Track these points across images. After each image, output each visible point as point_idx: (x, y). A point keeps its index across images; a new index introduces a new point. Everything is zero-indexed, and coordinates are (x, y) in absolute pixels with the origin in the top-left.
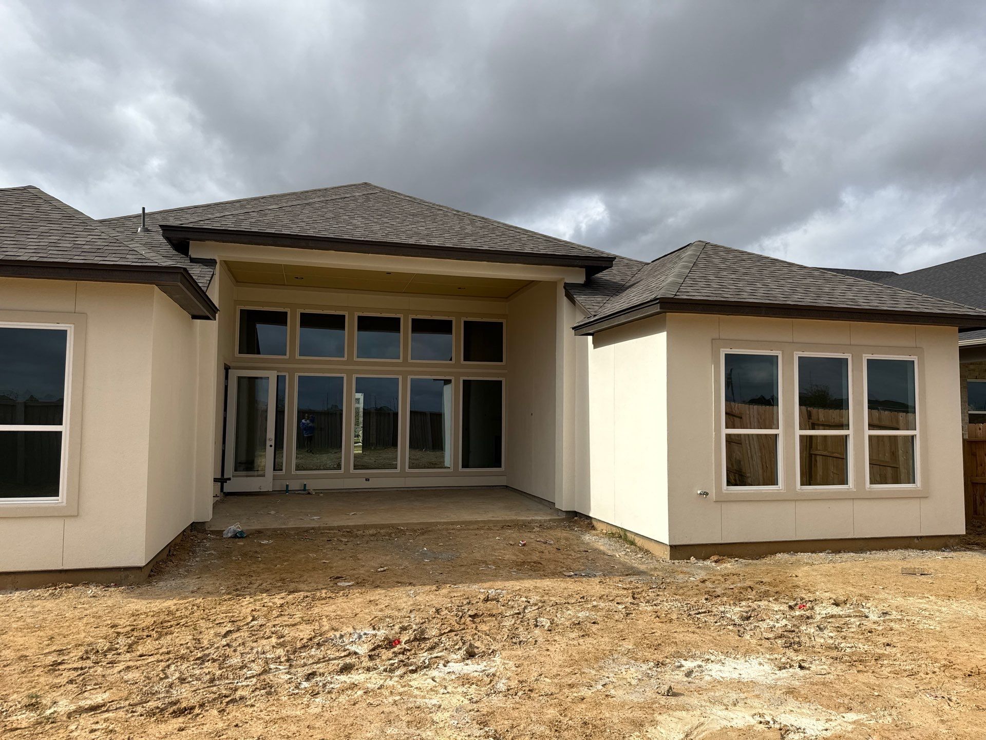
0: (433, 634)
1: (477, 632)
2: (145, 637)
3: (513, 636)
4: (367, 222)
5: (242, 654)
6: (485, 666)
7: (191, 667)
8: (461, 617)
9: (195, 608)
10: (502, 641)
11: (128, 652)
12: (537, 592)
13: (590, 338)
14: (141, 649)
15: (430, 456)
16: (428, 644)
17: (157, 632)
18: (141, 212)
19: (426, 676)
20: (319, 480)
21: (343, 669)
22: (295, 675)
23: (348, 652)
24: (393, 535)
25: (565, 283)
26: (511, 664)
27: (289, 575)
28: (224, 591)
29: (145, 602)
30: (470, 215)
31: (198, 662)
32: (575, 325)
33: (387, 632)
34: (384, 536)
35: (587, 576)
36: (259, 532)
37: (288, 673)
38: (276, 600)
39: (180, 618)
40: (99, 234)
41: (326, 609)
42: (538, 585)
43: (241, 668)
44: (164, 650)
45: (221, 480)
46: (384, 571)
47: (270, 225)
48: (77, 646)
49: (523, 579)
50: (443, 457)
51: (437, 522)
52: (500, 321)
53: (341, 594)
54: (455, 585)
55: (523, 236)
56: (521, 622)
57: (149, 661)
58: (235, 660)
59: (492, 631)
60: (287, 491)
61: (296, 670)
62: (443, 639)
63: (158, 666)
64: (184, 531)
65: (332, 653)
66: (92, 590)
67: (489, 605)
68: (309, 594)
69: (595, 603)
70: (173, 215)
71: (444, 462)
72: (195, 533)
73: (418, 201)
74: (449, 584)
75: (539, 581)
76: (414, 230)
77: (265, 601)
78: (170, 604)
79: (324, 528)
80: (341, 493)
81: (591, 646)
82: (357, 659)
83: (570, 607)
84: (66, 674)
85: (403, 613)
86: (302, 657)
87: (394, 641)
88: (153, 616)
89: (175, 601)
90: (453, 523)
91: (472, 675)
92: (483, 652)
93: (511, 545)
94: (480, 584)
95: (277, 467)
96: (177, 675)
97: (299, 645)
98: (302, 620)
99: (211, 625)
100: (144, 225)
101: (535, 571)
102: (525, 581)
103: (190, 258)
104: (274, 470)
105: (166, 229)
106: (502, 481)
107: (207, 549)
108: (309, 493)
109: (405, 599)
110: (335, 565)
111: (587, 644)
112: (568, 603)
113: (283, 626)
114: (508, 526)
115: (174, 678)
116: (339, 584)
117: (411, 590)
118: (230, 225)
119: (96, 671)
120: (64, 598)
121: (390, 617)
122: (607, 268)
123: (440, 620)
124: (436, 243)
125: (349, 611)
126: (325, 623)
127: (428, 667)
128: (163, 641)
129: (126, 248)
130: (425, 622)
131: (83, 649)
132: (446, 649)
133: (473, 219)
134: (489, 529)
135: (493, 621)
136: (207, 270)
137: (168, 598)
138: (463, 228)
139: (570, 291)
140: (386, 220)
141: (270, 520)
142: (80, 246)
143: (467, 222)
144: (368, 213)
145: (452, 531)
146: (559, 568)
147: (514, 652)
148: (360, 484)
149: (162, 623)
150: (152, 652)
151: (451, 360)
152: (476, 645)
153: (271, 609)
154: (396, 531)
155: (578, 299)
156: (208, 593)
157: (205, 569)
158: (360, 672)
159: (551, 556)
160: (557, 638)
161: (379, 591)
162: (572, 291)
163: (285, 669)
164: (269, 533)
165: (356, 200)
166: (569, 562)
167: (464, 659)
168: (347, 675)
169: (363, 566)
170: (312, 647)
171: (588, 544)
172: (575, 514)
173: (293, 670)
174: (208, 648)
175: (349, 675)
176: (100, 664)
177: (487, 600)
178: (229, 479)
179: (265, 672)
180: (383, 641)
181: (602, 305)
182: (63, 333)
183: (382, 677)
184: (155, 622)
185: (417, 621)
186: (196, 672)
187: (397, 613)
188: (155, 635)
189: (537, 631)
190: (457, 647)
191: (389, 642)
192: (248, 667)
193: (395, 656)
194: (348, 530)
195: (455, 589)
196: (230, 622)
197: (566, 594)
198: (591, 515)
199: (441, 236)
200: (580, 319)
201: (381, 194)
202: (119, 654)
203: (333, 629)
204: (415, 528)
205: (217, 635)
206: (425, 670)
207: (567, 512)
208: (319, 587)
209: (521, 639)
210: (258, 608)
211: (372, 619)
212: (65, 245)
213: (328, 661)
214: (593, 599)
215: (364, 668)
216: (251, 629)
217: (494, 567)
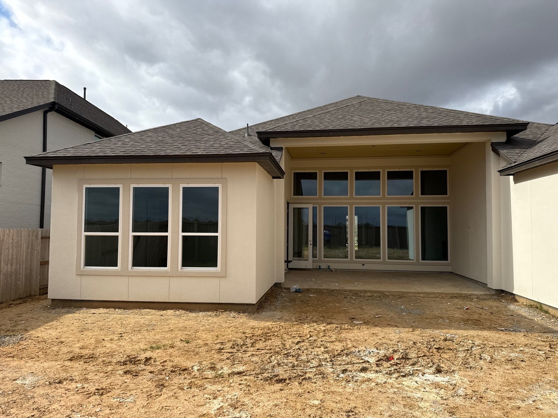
0: (413, 356)
1: (441, 358)
2: (259, 340)
3: (465, 363)
4: (361, 118)
5: (307, 354)
6: (449, 379)
7: (282, 358)
8: (430, 349)
9: (281, 327)
10: (458, 365)
11: (252, 347)
12: (479, 338)
13: (511, 177)
14: (258, 346)
15: (400, 252)
16: (411, 362)
17: (264, 338)
18: (247, 126)
19: (412, 380)
20: (337, 264)
21: (362, 370)
22: (336, 369)
23: (364, 360)
24: (382, 297)
25: (492, 142)
26: (466, 380)
27: (326, 314)
28: (294, 320)
29: (257, 322)
30: (423, 106)
31: (285, 356)
32: (500, 169)
33: (385, 352)
34: (377, 297)
35: (514, 331)
36: (308, 290)
37: (332, 368)
38: (321, 327)
39: (274, 332)
40: (230, 139)
41: (349, 335)
42: (479, 334)
43: (308, 362)
44: (268, 348)
45: (287, 262)
46: (379, 317)
47: (309, 126)
48: (229, 341)
49: (469, 330)
50: (408, 253)
51: (408, 292)
52: (445, 169)
53: (356, 328)
54: (424, 329)
55: (460, 115)
56: (470, 355)
57: (262, 352)
58: (304, 358)
59: (451, 359)
60: (320, 269)
61: (336, 367)
62: (420, 360)
63: (266, 356)
64: (272, 287)
65: (355, 360)
66: (233, 314)
67: (447, 343)
68: (338, 326)
69: (522, 349)
70: (261, 126)
71: (408, 256)
72: (277, 288)
73: (390, 102)
74: (420, 328)
75: (480, 331)
76: (390, 119)
77: (316, 327)
78: (269, 324)
79: (342, 290)
80: (349, 271)
81: (522, 375)
82: (369, 365)
83: (504, 350)
84: (225, 354)
85: (393, 342)
86: (339, 360)
87: (390, 358)
88: (261, 330)
89: (271, 323)
90: (418, 293)
91: (441, 383)
92: (447, 370)
93: (458, 308)
94: (440, 330)
95: (314, 256)
96: (276, 361)
97: (336, 353)
98: (336, 340)
99: (290, 337)
100: (248, 133)
101: (476, 325)
102: (470, 331)
103: (271, 147)
104: (313, 257)
105: (259, 133)
106: (449, 269)
107: (283, 297)
108: (331, 271)
109: (394, 335)
110: (350, 311)
111: (518, 373)
112: (502, 347)
113: (326, 342)
114: (455, 297)
115: (275, 363)
116: (354, 322)
117: (397, 330)
118: (289, 128)
119: (238, 355)
120: (221, 317)
121: (386, 344)
122: (523, 130)
123: (417, 349)
124: (404, 125)
125: (362, 338)
126: (349, 343)
127: (412, 375)
128: (267, 343)
129: (243, 145)
130: (407, 349)
131: (232, 343)
132: (422, 366)
133: (426, 108)
134: (443, 298)
135: (451, 352)
136: (279, 153)
137: (267, 321)
138: (420, 115)
139: (496, 147)
140: (372, 115)
141: (313, 284)
142: (223, 146)
143: (422, 110)
144: (361, 112)
145: (418, 298)
146: (493, 325)
147: (467, 373)
148: (359, 267)
149: (266, 334)
150: (263, 348)
151: (412, 194)
152: (441, 366)
153: (319, 332)
154: (383, 295)
155: (502, 152)
156: (286, 320)
157: (283, 308)
158: (372, 372)
159: (487, 317)
160: (496, 367)
161: (377, 328)
162: (497, 147)
163: (330, 365)
164: (313, 291)
165: (354, 106)
166: (500, 321)
167: (434, 373)
168: (365, 373)
169: (366, 313)
170: (343, 355)
171: (513, 311)
172: (502, 291)
173: (334, 367)
174: (289, 349)
175: (366, 374)
176: (240, 351)
177: (445, 340)
178: (291, 261)
179: (320, 365)
180: (383, 357)
181: (520, 155)
182: (217, 189)
183: (385, 377)
184: (262, 333)
185: (403, 348)
186: (285, 361)
187: (390, 342)
188: (263, 340)
189: (482, 362)
190: (429, 365)
191: (387, 358)
192: (311, 362)
193: (392, 366)
194: (355, 292)
195: (424, 332)
196: (299, 336)
197: (500, 341)
198: (514, 292)
199: (406, 120)
200: (503, 165)
201: (368, 101)
202: (248, 347)
203: (354, 347)
204: (395, 294)
205: (293, 343)
206: (411, 376)
207: (497, 290)
208: (343, 323)
209: (471, 365)
210: (312, 331)
211: (376, 344)
212: (216, 146)
213: (353, 364)
214: (520, 346)
215: (374, 370)
216: (310, 342)
217: (448, 321)
